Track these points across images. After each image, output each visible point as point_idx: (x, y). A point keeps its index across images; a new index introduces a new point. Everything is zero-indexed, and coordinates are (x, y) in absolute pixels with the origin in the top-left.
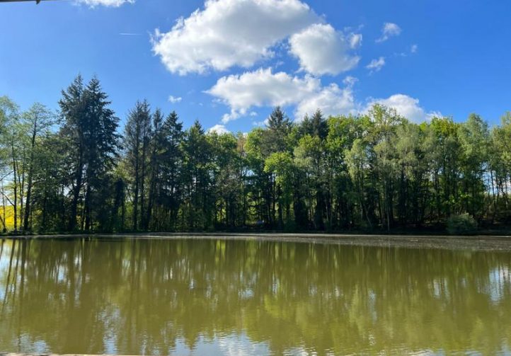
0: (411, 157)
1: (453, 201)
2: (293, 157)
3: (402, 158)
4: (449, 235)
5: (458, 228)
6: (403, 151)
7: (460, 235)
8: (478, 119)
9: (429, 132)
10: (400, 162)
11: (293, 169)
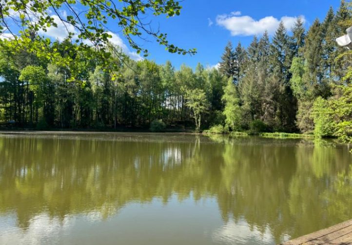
0: (132, 83)
1: (155, 112)
2: (47, 72)
3: (127, 82)
4: (151, 132)
5: (156, 128)
6: (128, 78)
7: (157, 132)
8: (170, 65)
9: (144, 68)
10: (125, 85)
11: (46, 81)
